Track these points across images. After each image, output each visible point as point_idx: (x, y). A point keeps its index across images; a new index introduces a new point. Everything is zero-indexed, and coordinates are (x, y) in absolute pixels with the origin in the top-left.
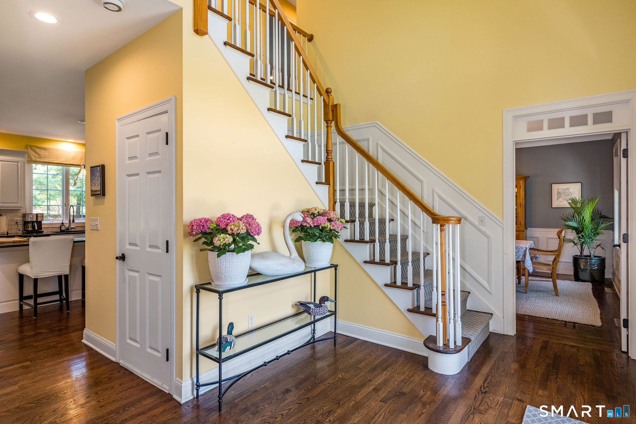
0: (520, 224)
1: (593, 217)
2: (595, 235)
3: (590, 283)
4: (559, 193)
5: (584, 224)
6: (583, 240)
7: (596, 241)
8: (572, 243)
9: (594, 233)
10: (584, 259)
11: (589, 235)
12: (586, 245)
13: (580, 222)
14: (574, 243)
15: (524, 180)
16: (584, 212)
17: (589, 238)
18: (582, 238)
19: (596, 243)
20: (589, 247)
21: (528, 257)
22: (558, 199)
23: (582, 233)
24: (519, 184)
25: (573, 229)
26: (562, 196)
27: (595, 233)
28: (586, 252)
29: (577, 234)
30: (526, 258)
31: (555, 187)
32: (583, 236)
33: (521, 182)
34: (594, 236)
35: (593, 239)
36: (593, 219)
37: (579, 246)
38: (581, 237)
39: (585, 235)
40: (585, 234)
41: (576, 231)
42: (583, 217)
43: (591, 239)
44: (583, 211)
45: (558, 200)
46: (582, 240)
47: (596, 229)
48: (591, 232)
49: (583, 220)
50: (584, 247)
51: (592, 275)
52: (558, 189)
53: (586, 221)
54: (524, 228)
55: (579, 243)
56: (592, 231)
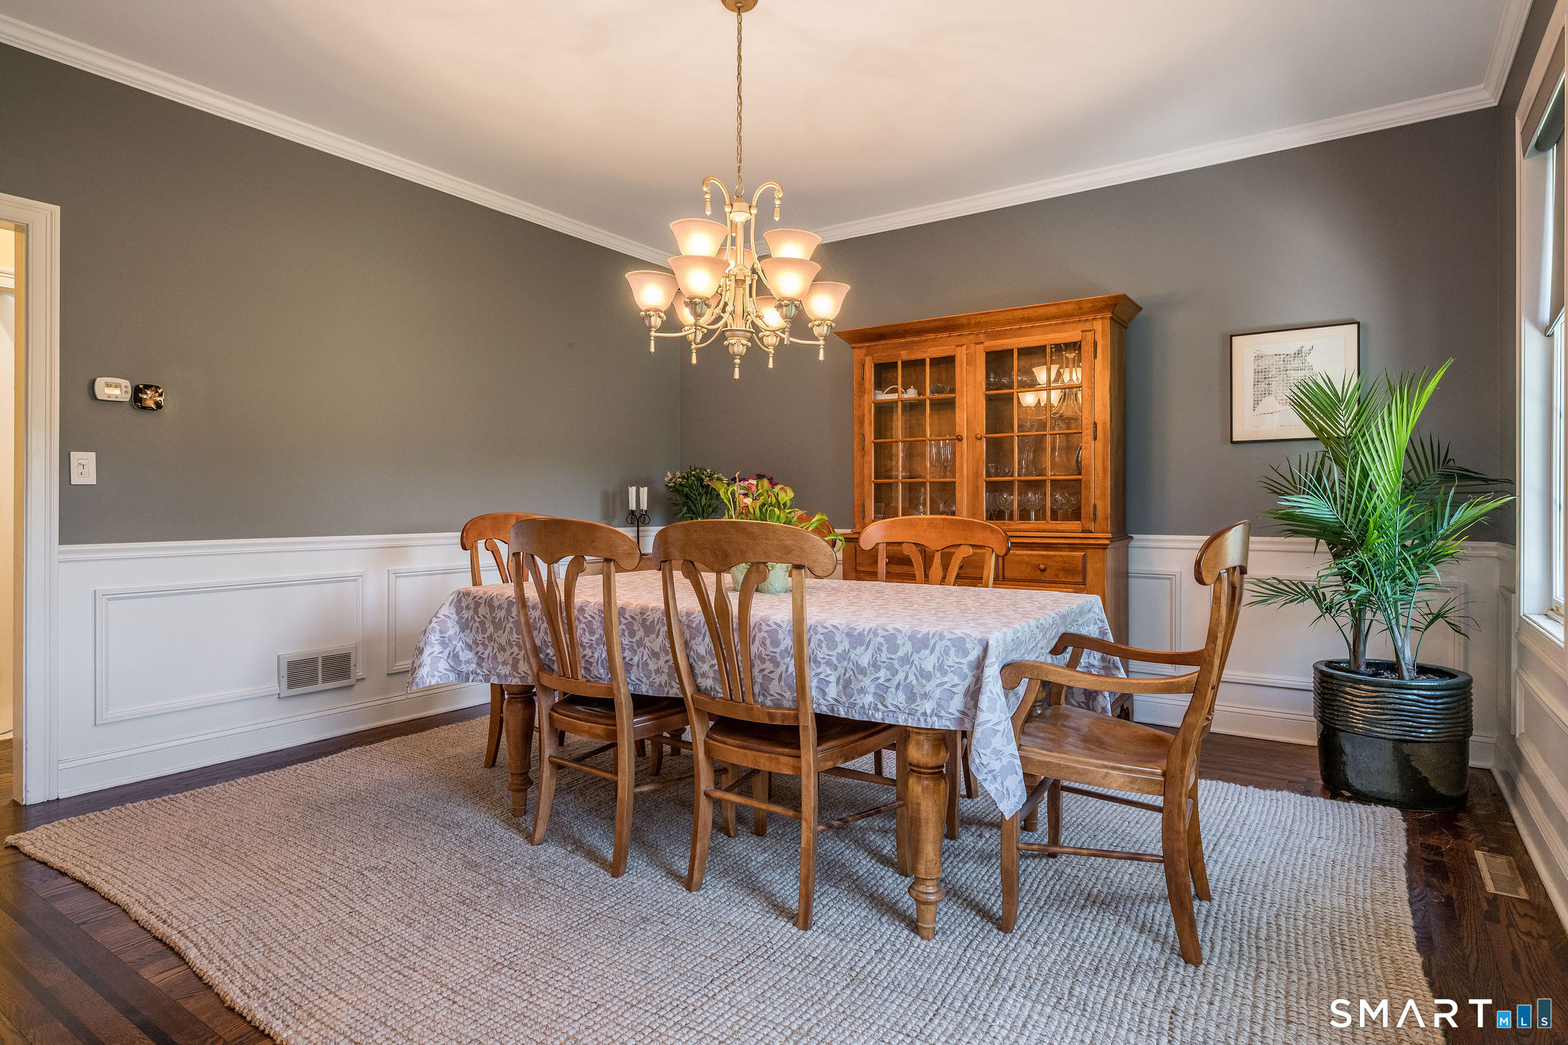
0: (1092, 516)
1: (1412, 474)
2: (1420, 561)
3: (1396, 813)
4: (1262, 377)
5: (1370, 506)
6: (1363, 591)
7: (1426, 595)
8: (1310, 602)
9: (1415, 555)
10: (1366, 683)
11: (1391, 566)
12: (1380, 616)
13: (1350, 502)
14: (1319, 600)
15: (1109, 315)
16: (1369, 449)
17: (1393, 580)
18: (1356, 580)
19: (1425, 600)
20: (1393, 622)
21: (992, 710)
22: (1256, 403)
23: (1363, 556)
24: (1089, 336)
25: (1318, 536)
26: (1274, 387)
27: (1419, 551)
28: (1376, 649)
29: (1336, 556)
30: (982, 717)
31: (1245, 349)
32: (1361, 568)
33: (1098, 326)
34: (1418, 569)
35: (1410, 584)
36: (1409, 487)
37: (1346, 620)
38: (1354, 573)
39: (1375, 564)
40: (1375, 555)
41: (1332, 545)
42: (1365, 474)
43: (1400, 585)
44: (1366, 443)
45: (1259, 409)
46: (1355, 587)
47: (1427, 533)
48: (1404, 546)
49: (1361, 486)
50: (1367, 623)
51: (1406, 768)
52: (1258, 358)
53: (1380, 490)
54: (1109, 535)
55: (1346, 606)
56: (1408, 543)
